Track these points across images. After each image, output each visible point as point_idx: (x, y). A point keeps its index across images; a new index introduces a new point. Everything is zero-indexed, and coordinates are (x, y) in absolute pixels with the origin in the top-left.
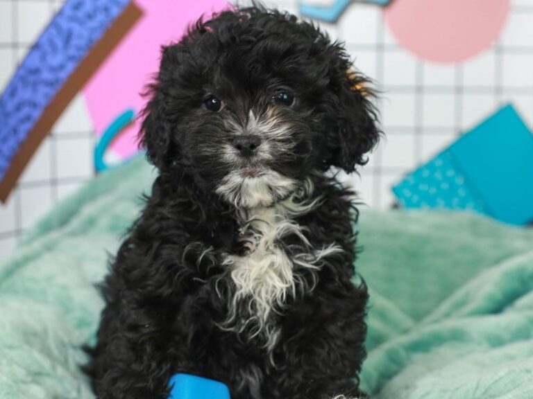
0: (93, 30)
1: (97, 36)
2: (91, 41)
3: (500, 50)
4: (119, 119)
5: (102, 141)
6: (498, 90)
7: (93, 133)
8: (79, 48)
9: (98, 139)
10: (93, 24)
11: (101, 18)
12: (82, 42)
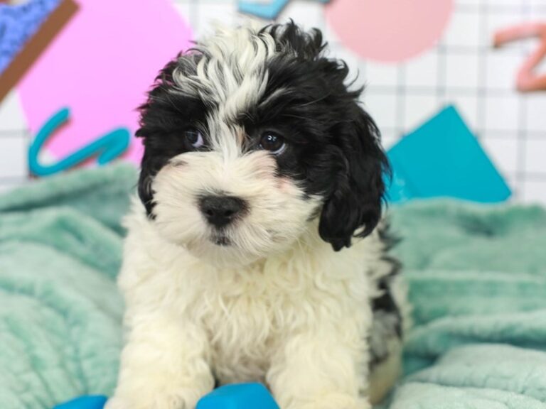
0: (28, 24)
1: (33, 30)
2: (26, 35)
3: (443, 50)
4: (54, 118)
5: (36, 140)
6: (441, 91)
7: (27, 132)
8: (13, 43)
9: (32, 138)
10: (28, 17)
11: (36, 12)
12: (16, 36)
